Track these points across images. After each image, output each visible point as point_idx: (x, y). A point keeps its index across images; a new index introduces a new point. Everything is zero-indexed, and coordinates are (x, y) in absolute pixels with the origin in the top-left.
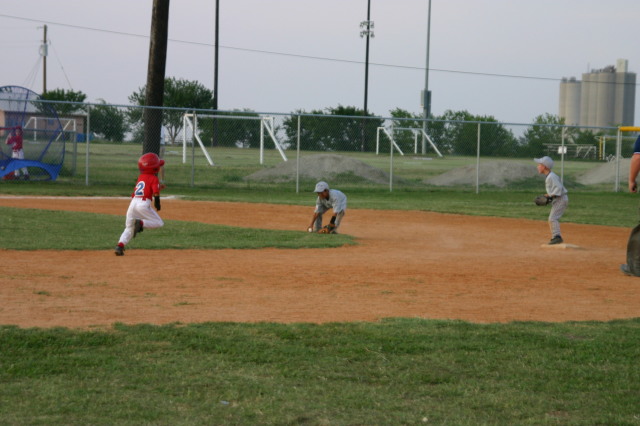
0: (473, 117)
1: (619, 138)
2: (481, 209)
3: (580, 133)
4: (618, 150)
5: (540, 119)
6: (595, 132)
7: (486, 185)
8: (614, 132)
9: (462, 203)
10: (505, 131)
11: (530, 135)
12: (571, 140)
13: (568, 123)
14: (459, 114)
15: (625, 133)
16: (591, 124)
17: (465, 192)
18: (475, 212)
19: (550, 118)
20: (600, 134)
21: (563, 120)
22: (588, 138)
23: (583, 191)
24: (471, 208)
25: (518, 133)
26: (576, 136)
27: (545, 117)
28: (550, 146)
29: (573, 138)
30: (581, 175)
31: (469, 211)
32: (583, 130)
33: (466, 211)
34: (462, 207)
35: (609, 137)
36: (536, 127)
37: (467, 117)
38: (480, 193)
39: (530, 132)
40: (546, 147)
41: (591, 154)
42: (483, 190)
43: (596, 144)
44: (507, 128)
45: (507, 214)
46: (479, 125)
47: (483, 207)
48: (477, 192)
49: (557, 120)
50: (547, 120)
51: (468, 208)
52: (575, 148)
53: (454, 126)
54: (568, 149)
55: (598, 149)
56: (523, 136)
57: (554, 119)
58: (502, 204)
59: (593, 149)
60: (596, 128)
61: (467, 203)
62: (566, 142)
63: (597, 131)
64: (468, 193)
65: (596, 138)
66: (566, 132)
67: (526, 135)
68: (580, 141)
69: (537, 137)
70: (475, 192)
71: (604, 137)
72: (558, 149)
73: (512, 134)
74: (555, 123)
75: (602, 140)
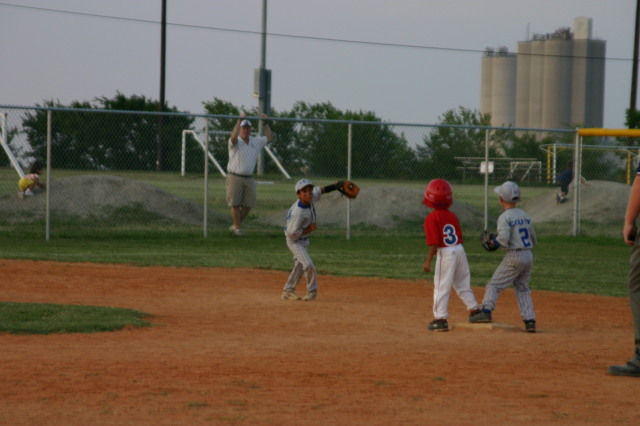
0: (340, 113)
1: (578, 147)
2: (355, 265)
3: (515, 139)
5: (450, 117)
6: (540, 137)
8: (570, 138)
10: (394, 137)
11: (434, 142)
12: (502, 152)
13: (495, 122)
14: (318, 109)
15: (587, 139)
16: (533, 125)
17: (328, 237)
18: (344, 270)
19: (466, 115)
20: (549, 141)
21: (487, 118)
22: (529, 148)
24: (338, 264)
25: (415, 140)
26: (509, 144)
27: (458, 113)
28: (467, 160)
29: (504, 146)
31: (336, 269)
32: (519, 135)
33: (330, 268)
35: (563, 146)
36: (443, 130)
37: (331, 113)
38: (353, 238)
39: (434, 138)
40: (460, 163)
41: (534, 173)
42: (359, 233)
43: (542, 157)
44: (397, 131)
45: (397, 273)
46: (350, 126)
47: (357, 261)
48: (348, 237)
49: (478, 118)
50: (462, 117)
51: (333, 264)
52: (506, 164)
53: (310, 129)
54: (496, 166)
55: (544, 166)
56: (423, 145)
57: (473, 116)
58: (388, 256)
59: (536, 166)
60: (541, 131)
61: (331, 255)
62: (493, 154)
63: (544, 136)
64: (333, 238)
65: (541, 147)
66: (492, 138)
67: (427, 143)
68: (514, 153)
69: (445, 145)
70: (345, 237)
71: (555, 146)
72: (479, 166)
73: (405, 142)
74: (475, 122)
75: (552, 150)
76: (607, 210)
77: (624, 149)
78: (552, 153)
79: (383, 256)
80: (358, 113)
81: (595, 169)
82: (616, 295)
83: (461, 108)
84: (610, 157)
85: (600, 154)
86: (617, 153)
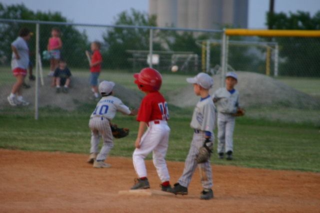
0: (32, 13)
1: (225, 43)
2: (41, 142)
3: (177, 36)
4: (224, 59)
5: (123, 17)
6: (196, 36)
7: (48, 109)
8: (219, 36)
9: (14, 133)
10: (77, 33)
11: (111, 38)
12: (165, 46)
13: (161, 23)
14: (13, 9)
15: (232, 37)
16: (191, 26)
17: (19, 118)
18: (32, 146)
19: (137, 16)
20: (204, 38)
21: (154, 18)
22: (187, 43)
23: (178, 116)
24: (27, 141)
25: (95, 36)
26: (172, 40)
27: (130, 14)
28: (137, 53)
29: (168, 42)
30: (176, 94)
31: (25, 144)
32: (180, 33)
33: (20, 145)
34: (15, 139)
35: (215, 42)
36: (118, 30)
37: (24, 13)
38: (40, 119)
39: (111, 34)
40: (131, 55)
41: (191, 64)
42: (45, 114)
43: (198, 51)
44: (80, 30)
45: (76, 148)
46: (38, 26)
47: (43, 138)
48: (36, 118)
49: (146, 18)
50: (133, 18)
51: (22, 140)
52: (169, 56)
53: (7, 26)
54: (161, 59)
55: (200, 58)
56: (101, 40)
57: (142, 17)
58: (69, 134)
59: (193, 59)
60: (197, 31)
61: (22, 133)
62: (157, 48)
63: (200, 34)
64: (24, 118)
65: (197, 43)
66: (158, 35)
67: (105, 39)
68: (176, 47)
69: (120, 41)
70: (33, 117)
71: (208, 42)
72: (146, 58)
73: (86, 37)
74: (144, 21)
75: (206, 45)
76: (249, 95)
77: (265, 44)
78: (206, 48)
79: (65, 134)
80: (47, 13)
81: (240, 61)
82: (253, 167)
83: (133, 10)
84: (253, 51)
85: (245, 48)
86: (259, 48)
